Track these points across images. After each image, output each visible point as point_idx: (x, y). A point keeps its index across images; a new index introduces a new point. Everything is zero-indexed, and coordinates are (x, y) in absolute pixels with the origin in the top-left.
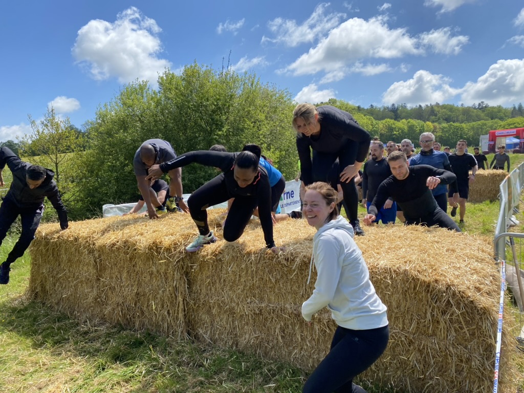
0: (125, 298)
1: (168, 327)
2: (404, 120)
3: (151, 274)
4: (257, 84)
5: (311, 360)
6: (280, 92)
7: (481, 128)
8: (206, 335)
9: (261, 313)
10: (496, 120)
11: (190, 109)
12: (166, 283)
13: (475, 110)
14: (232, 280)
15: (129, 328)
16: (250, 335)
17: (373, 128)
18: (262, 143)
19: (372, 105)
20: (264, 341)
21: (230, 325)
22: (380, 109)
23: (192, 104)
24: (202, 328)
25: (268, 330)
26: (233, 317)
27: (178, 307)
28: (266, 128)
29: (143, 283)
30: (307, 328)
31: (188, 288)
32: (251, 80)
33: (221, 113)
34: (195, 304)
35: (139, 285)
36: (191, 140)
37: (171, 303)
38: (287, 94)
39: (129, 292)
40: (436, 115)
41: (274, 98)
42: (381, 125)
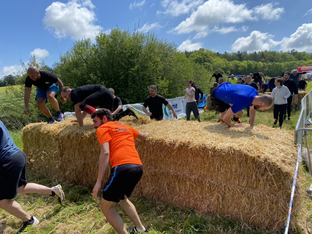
0: (77, 166)
2: (245, 61)
3: (92, 152)
4: (156, 39)
6: (170, 44)
7: (293, 66)
9: (155, 175)
10: (302, 61)
11: (115, 55)
13: (289, 55)
15: (80, 184)
16: (150, 187)
17: (226, 66)
18: (158, 76)
19: (226, 52)
22: (231, 54)
23: (116, 52)
25: (160, 185)
28: (161, 66)
32: (152, 37)
33: (134, 58)
35: (85, 159)
36: (116, 74)
38: (174, 46)
40: (265, 58)
41: (166, 48)
42: (231, 64)
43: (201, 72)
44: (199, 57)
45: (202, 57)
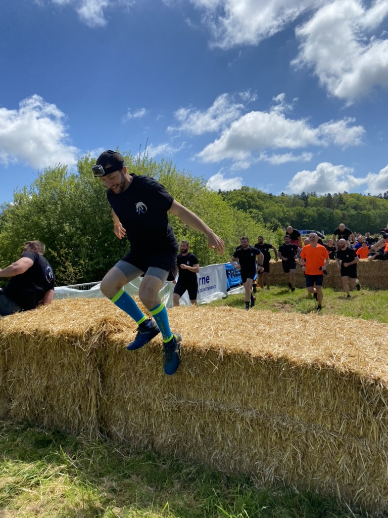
0: (33, 391)
1: (79, 424)
2: (314, 208)
3: (63, 366)
4: (174, 171)
5: (232, 462)
6: (196, 179)
8: (120, 432)
9: (179, 411)
12: (78, 376)
13: (381, 200)
14: (148, 373)
15: (36, 424)
16: (167, 433)
17: (284, 215)
18: (178, 229)
19: (283, 193)
20: (182, 440)
21: (146, 422)
22: (291, 196)
24: (115, 425)
25: (187, 428)
26: (149, 413)
27: (90, 402)
29: (54, 376)
30: (228, 426)
31: (101, 381)
32: (168, 167)
34: (108, 400)
35: (50, 377)
37: (84, 397)
38: (202, 182)
39: (38, 384)
40: (344, 204)
41: (190, 185)
42: (292, 212)
43: (246, 223)
44: (242, 201)
45: (246, 201)
